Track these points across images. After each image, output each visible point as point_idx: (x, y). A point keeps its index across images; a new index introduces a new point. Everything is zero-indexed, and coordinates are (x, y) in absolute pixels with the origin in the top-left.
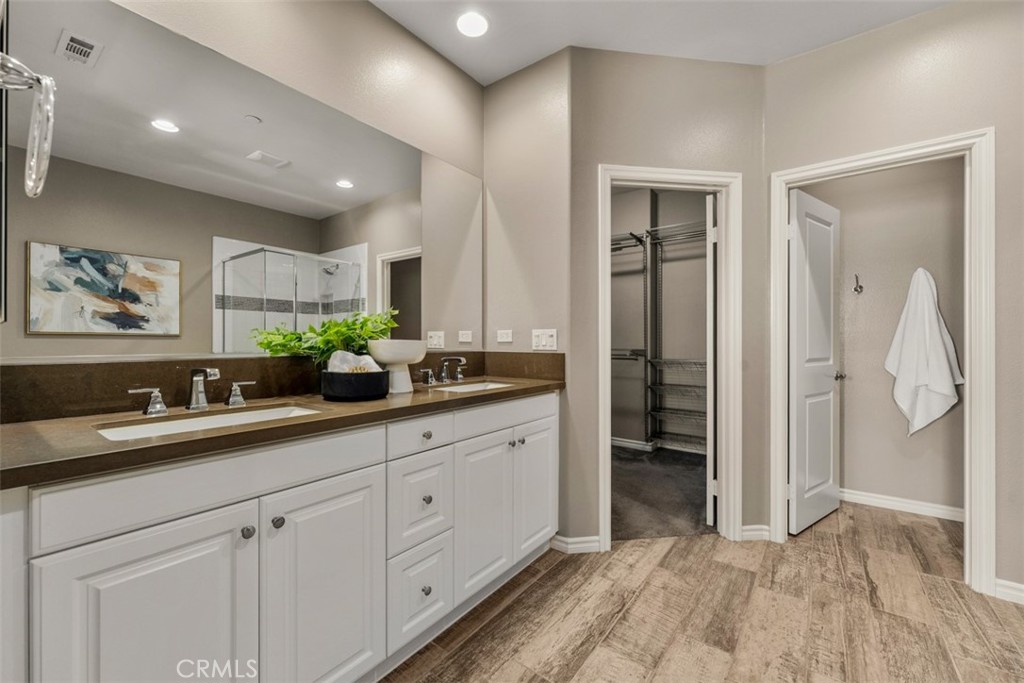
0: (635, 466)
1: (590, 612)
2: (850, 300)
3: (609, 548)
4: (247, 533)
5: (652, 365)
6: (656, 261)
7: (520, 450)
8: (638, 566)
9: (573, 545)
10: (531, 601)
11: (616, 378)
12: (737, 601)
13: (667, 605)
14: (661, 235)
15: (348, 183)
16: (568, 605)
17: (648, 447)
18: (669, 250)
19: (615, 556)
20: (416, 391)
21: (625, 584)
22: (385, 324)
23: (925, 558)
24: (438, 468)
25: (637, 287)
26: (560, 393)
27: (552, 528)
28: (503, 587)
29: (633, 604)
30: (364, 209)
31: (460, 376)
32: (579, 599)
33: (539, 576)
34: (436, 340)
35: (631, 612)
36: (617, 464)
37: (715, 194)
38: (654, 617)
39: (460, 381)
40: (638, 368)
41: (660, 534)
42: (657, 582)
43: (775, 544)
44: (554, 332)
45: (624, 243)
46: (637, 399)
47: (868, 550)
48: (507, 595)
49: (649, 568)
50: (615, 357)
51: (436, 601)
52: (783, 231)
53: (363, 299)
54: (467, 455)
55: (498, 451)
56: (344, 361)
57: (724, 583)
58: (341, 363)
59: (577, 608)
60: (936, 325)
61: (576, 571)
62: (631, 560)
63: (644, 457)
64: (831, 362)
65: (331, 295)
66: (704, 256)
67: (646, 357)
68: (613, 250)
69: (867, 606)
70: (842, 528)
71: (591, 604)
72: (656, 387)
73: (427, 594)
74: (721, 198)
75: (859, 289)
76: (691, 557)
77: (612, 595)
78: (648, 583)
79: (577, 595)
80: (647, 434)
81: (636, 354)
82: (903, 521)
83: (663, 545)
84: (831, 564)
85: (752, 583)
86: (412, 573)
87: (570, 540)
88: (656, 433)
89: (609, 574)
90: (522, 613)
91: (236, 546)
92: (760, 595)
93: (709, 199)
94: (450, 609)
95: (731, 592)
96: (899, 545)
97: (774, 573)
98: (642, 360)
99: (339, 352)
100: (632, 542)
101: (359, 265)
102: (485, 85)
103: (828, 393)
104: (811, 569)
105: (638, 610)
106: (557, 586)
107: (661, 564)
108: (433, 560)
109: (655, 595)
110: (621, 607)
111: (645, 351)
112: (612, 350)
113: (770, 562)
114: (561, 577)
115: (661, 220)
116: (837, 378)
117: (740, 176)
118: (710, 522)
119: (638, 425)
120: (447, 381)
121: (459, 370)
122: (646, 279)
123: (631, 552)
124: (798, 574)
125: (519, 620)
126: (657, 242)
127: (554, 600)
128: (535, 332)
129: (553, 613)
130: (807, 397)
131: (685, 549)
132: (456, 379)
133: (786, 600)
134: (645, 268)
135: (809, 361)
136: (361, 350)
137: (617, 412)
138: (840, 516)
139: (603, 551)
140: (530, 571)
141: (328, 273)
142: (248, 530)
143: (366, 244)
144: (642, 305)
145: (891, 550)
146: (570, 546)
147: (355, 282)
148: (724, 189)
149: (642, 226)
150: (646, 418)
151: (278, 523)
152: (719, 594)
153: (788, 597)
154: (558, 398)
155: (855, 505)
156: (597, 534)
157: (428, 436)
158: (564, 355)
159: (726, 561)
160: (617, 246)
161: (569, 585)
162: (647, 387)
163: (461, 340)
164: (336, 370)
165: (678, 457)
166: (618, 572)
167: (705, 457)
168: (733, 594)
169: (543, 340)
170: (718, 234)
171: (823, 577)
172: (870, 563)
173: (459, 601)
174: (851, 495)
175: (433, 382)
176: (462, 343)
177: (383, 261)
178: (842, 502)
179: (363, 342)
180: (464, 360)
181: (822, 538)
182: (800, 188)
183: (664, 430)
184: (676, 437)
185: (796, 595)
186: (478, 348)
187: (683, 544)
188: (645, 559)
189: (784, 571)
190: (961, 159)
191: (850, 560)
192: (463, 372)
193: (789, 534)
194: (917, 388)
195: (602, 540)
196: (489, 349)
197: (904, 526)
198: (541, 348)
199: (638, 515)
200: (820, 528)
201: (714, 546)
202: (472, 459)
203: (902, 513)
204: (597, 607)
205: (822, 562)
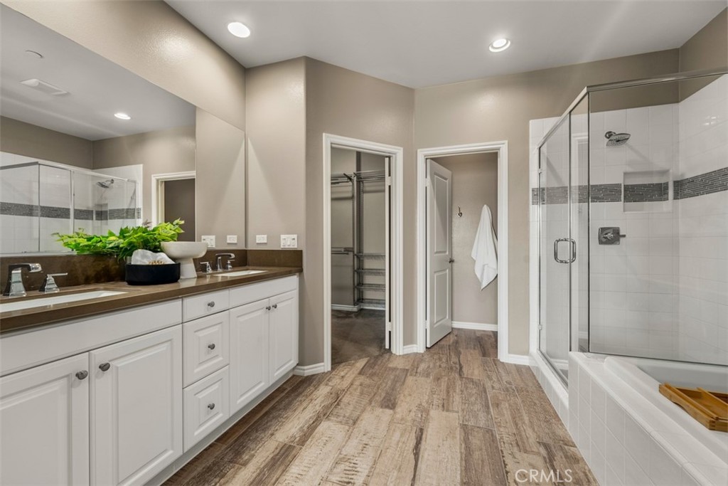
0: (347, 321)
1: (319, 405)
2: (456, 219)
3: (330, 369)
4: (81, 376)
5: (357, 257)
6: (360, 192)
7: (274, 312)
8: (347, 376)
9: (308, 370)
10: (281, 406)
11: (334, 266)
12: (398, 385)
13: (362, 393)
14: (362, 176)
15: (126, 116)
16: (305, 404)
17: (355, 309)
18: (367, 186)
19: (334, 373)
20: (199, 277)
21: (339, 387)
22: (174, 231)
23: (484, 350)
24: (218, 326)
25: (348, 208)
26: (300, 276)
27: (294, 362)
28: (262, 402)
29: (343, 396)
30: (140, 138)
31: (229, 266)
32: (312, 400)
33: (286, 391)
34: (208, 242)
35: (342, 400)
36: (335, 320)
37: (389, 157)
38: (354, 401)
39: (229, 270)
40: (349, 260)
41: (360, 357)
42: (357, 383)
43: (420, 354)
44: (295, 236)
45: (340, 180)
46: (348, 279)
47: (461, 350)
48: (265, 406)
49: (353, 376)
50: (333, 253)
51: (217, 413)
52: (423, 182)
53: (139, 209)
54: (238, 317)
55: (259, 313)
56: (144, 256)
57: (392, 377)
58: (141, 258)
59: (311, 405)
60: (491, 234)
61: (310, 385)
62: (342, 374)
63: (353, 315)
64: (447, 253)
65: (107, 205)
66: (384, 191)
67: (353, 252)
68: (332, 183)
69: (457, 376)
70: (451, 341)
71: (319, 401)
72: (359, 271)
73: (212, 408)
74: (393, 160)
75: (461, 214)
76: (376, 367)
77: (331, 394)
78: (352, 384)
79: (310, 398)
80: (354, 300)
81: (347, 250)
82: (478, 334)
83: (361, 363)
84: (444, 360)
85: (406, 375)
86: (200, 396)
87: (306, 367)
88: (360, 300)
89: (330, 383)
90: (275, 414)
91: (71, 386)
92: (410, 380)
93: (387, 159)
94: (227, 417)
95: (395, 381)
96: (475, 345)
97: (417, 368)
98: (351, 254)
99: (139, 250)
100: (344, 364)
101: (135, 182)
102: (247, 67)
103: (445, 270)
104: (434, 364)
105: (345, 399)
106: (298, 396)
107: (360, 373)
108: (216, 387)
109: (356, 390)
110: (337, 398)
111: (353, 248)
112: (332, 248)
113: (416, 363)
114: (300, 390)
115: (362, 167)
116: (450, 262)
117: (402, 149)
118: (387, 347)
119: (349, 295)
120: (219, 270)
121: (229, 262)
122: (353, 203)
123: (343, 370)
124: (429, 367)
125: (273, 418)
126: (360, 180)
127: (296, 403)
128: (283, 237)
129: (295, 410)
130: (435, 272)
131: (373, 363)
132: (227, 268)
133: (422, 380)
134: (353, 196)
135: (437, 252)
136: (156, 249)
137: (335, 288)
138: (451, 336)
139: (326, 371)
140: (280, 390)
141: (102, 185)
142: (82, 373)
143: (141, 165)
144: (352, 219)
145: (471, 348)
146: (306, 371)
147: (131, 195)
148: (394, 156)
149: (351, 169)
150: (354, 291)
151: (104, 367)
152: (389, 383)
153: (423, 378)
154: (298, 279)
155: (459, 329)
156: (323, 361)
157: (211, 305)
158: (301, 251)
159: (394, 366)
160: (335, 180)
161: (305, 393)
162: (354, 271)
163: (228, 242)
164: (139, 263)
165: (372, 313)
166: (335, 381)
167: (384, 311)
168: (396, 382)
169: (288, 242)
170: (391, 180)
171: (440, 366)
172: (461, 356)
173: (233, 412)
174: (457, 325)
175: (210, 271)
176: (229, 244)
177: (158, 180)
178: (452, 328)
179: (157, 244)
180: (233, 256)
181: (442, 347)
182: (432, 159)
183: (364, 297)
184: (371, 302)
185: (427, 377)
186: (242, 247)
187: (372, 361)
188: (351, 372)
189: (423, 366)
190: (496, 153)
191: (453, 356)
192: (232, 264)
193: (427, 348)
194: (484, 265)
195: (325, 366)
196: (250, 247)
197: (479, 337)
198: (287, 247)
199: (348, 347)
200: (442, 343)
201: (389, 359)
202: (241, 319)
203: (479, 331)
204: (322, 402)
205: (440, 359)
